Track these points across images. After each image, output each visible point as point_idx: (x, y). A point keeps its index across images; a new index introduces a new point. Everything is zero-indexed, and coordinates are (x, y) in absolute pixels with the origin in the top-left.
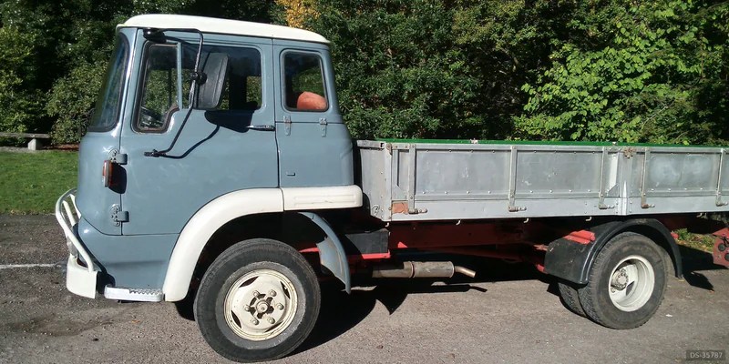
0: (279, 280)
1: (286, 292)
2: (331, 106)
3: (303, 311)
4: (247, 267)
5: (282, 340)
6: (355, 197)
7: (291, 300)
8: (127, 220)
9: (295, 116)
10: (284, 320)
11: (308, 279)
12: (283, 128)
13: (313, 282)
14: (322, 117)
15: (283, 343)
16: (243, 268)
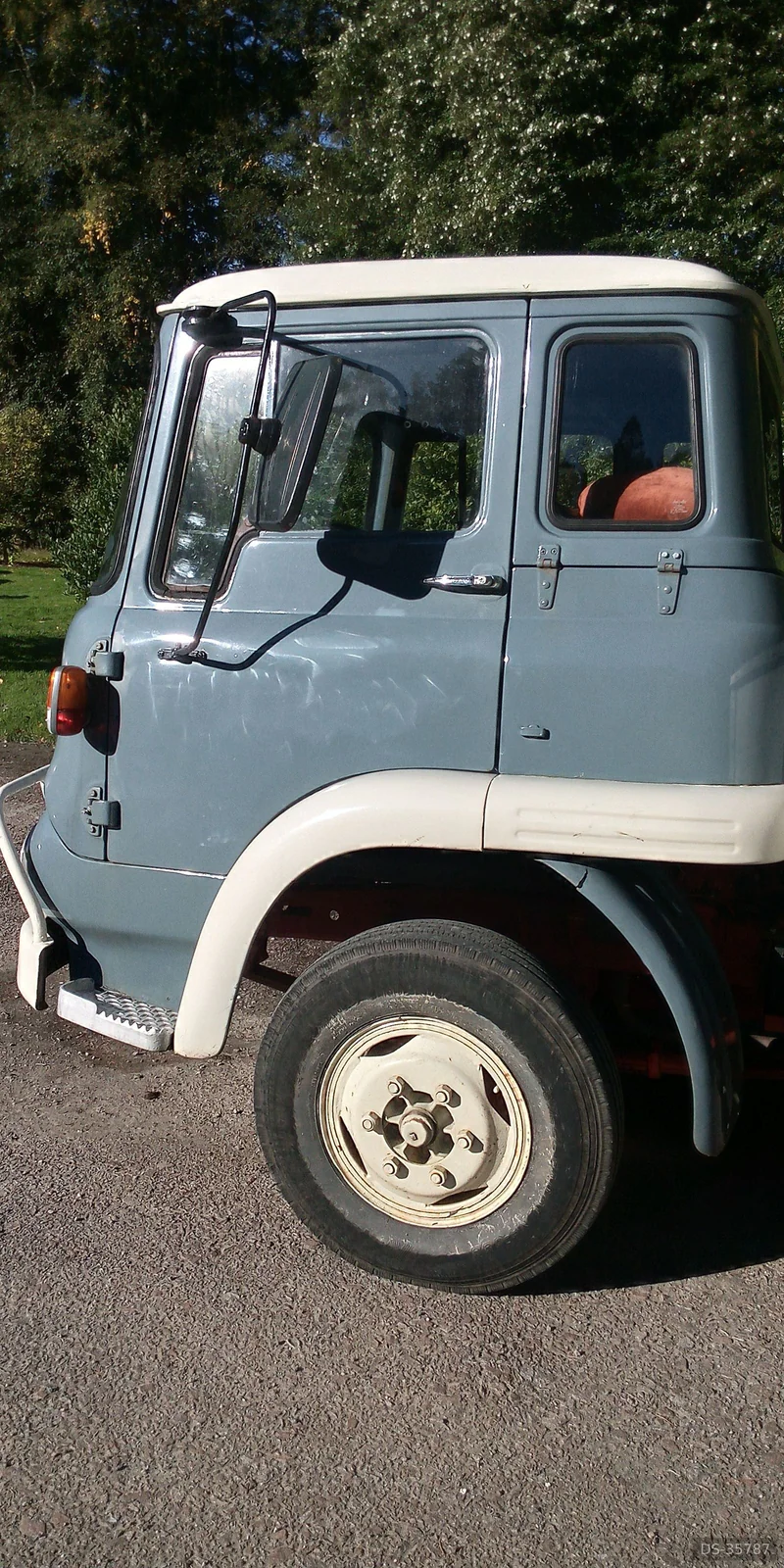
0: (478, 1061)
1: (496, 1102)
2: (713, 510)
3: (545, 1174)
4: (379, 1003)
5: (478, 1243)
6: (737, 828)
7: (512, 1130)
8: (117, 825)
9: (577, 545)
10: (492, 1183)
11: (564, 1077)
12: (531, 586)
13: (584, 1087)
14: (667, 547)
15: (482, 1253)
16: (368, 1003)
